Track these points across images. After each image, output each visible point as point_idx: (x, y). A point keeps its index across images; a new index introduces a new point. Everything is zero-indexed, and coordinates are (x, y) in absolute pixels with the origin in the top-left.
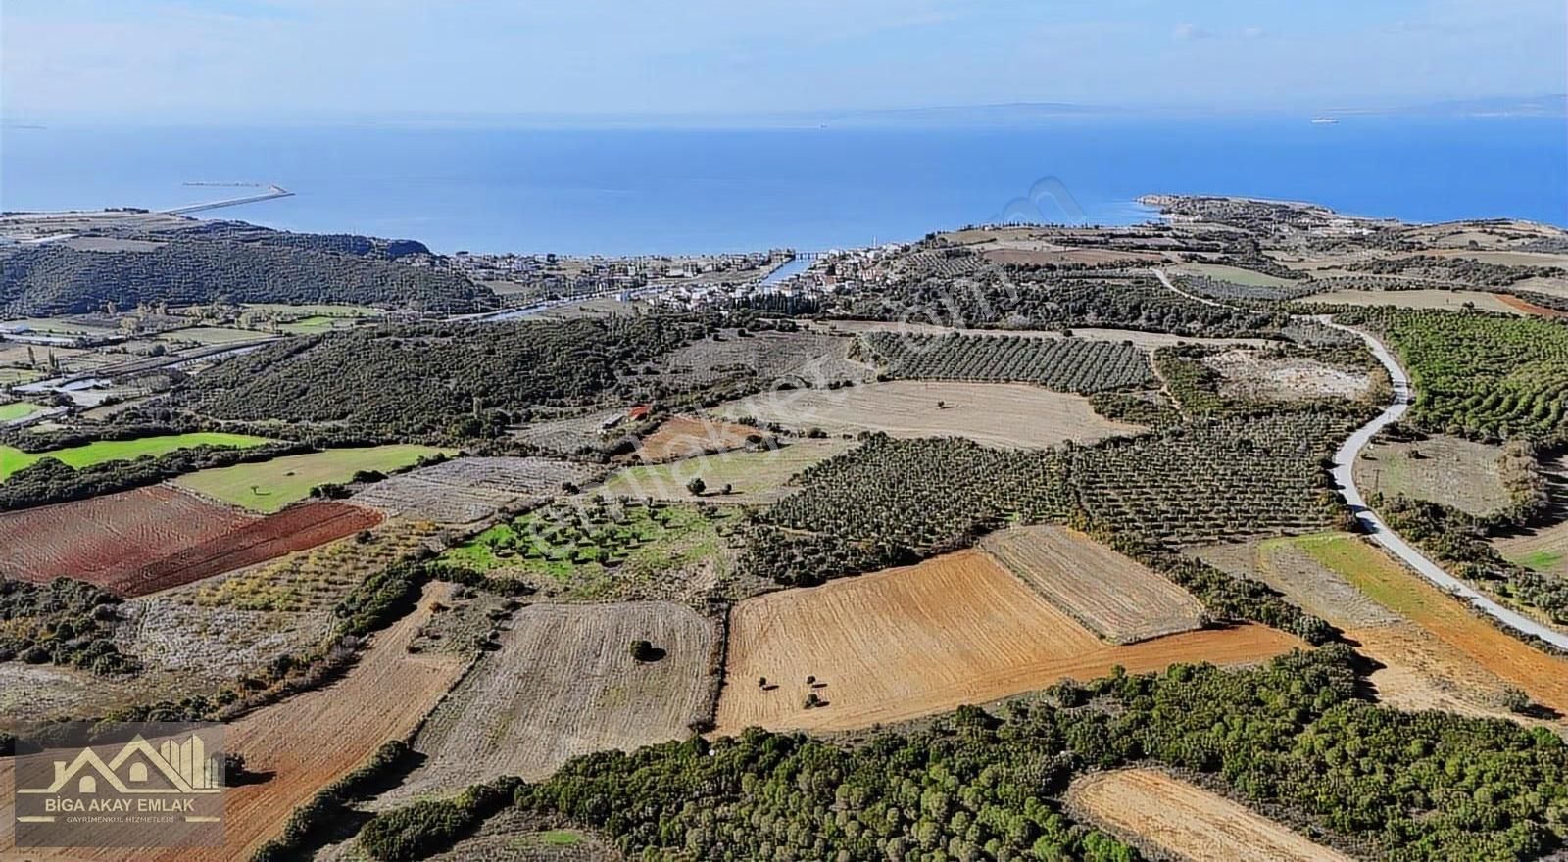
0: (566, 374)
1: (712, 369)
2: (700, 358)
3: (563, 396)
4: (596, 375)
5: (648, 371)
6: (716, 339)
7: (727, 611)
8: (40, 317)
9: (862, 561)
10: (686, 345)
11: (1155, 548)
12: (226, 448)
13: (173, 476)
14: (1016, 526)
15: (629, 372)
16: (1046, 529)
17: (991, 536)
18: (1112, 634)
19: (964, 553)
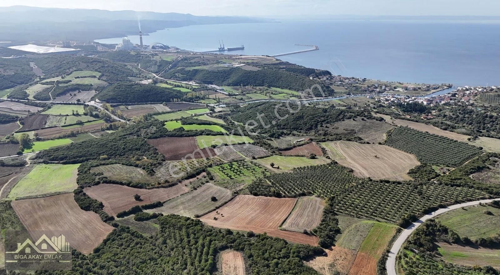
1: (344, 129)
3: (302, 130)
4: (312, 126)
5: (327, 127)
6: (354, 120)
7: (236, 196)
8: (228, 86)
9: (270, 193)
10: (343, 120)
11: (331, 212)
12: (211, 131)
13: (198, 135)
14: (313, 196)
15: (322, 126)
16: (319, 199)
17: (304, 197)
18: (284, 227)
19: (292, 199)
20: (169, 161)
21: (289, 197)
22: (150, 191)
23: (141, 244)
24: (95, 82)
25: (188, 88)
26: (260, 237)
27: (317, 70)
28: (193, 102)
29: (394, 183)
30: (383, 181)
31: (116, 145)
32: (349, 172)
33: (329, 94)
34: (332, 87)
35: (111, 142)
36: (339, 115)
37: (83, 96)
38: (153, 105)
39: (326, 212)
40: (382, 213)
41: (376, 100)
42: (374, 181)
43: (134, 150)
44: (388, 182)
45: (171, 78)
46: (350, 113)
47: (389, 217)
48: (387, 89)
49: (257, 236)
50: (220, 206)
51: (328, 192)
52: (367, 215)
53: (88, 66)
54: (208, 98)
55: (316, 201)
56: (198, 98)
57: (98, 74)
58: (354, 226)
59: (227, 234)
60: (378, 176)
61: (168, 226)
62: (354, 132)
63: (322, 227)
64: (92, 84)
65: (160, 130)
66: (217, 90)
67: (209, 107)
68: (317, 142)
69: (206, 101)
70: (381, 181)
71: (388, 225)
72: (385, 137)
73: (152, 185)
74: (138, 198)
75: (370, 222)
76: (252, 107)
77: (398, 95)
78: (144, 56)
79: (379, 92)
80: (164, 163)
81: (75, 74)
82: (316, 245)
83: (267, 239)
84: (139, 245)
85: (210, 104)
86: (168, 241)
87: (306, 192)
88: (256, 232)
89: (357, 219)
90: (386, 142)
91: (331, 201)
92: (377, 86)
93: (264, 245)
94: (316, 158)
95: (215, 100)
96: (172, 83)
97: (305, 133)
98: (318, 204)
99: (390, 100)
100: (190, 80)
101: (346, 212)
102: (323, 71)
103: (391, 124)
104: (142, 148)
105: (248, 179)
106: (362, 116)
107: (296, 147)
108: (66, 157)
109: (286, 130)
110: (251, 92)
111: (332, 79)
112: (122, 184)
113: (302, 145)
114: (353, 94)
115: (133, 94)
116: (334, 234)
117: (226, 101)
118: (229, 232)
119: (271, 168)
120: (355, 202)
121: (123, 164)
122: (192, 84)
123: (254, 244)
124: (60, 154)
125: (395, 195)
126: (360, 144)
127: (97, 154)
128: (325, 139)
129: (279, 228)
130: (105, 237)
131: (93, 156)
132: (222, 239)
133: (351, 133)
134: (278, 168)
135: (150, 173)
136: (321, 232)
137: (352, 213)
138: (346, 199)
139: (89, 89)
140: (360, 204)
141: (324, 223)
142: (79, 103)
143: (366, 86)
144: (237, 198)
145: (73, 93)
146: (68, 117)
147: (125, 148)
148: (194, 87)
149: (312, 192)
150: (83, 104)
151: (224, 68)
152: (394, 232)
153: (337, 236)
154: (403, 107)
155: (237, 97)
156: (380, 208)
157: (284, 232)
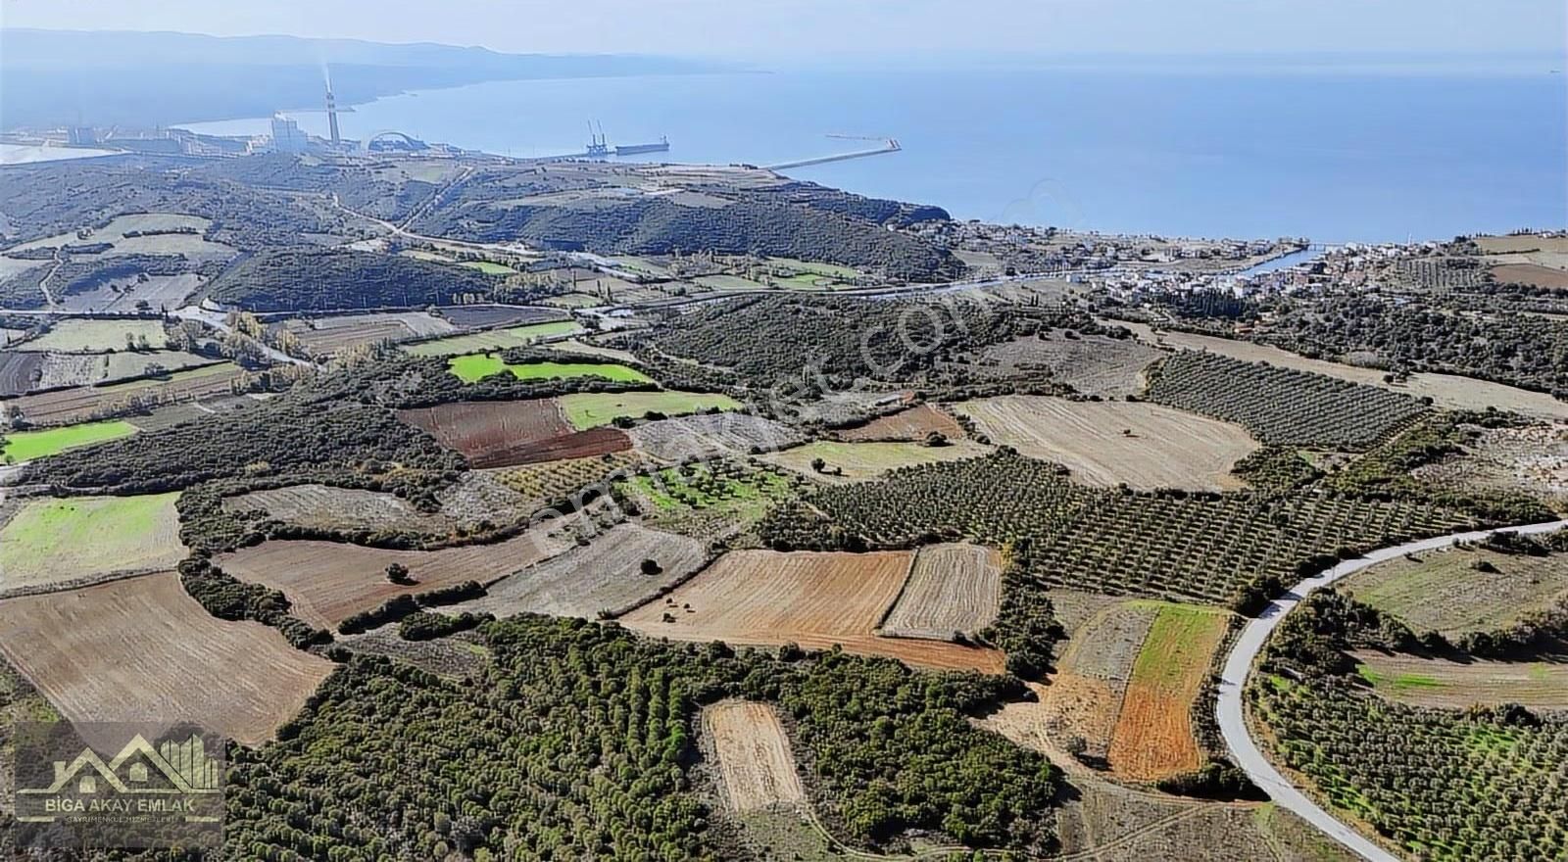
0: (895, 354)
1: (1015, 366)
2: (1009, 355)
4: (917, 358)
5: (961, 360)
6: (1042, 337)
7: (720, 555)
8: (632, 255)
9: (828, 542)
10: (1011, 340)
11: (1026, 581)
12: (604, 379)
13: (562, 394)
14: (964, 543)
15: (946, 359)
16: (982, 550)
17: (936, 545)
18: (888, 628)
19: (900, 552)
20: (480, 472)
21: (889, 548)
22: (435, 554)
23: (436, 704)
24: (194, 247)
25: (506, 264)
26: (821, 659)
27: (905, 204)
28: (526, 303)
29: (1199, 496)
30: (1167, 492)
31: (295, 429)
32: (1059, 473)
33: (950, 272)
34: (958, 254)
35: (276, 421)
36: (996, 325)
37: (158, 292)
38: (395, 317)
39: (1012, 582)
40: (1178, 579)
41: (1094, 286)
42: (1140, 494)
43: (359, 444)
44: (1179, 494)
45: (446, 234)
46: (1028, 317)
47: (1201, 589)
48: (1122, 256)
49: (812, 656)
50: (676, 586)
51: (1007, 528)
52: (1136, 586)
53: (165, 199)
54: (574, 292)
55: (975, 556)
56: (540, 291)
57: (202, 225)
58: (1101, 615)
59: (715, 657)
60: (1144, 482)
61: (518, 646)
62: (1046, 372)
63: (1007, 622)
64: (186, 255)
65: (437, 381)
66: (600, 268)
67: (579, 318)
68: (941, 400)
69: (570, 301)
70: (1161, 494)
71: (1204, 609)
72: (1141, 382)
73: (438, 539)
74: (398, 576)
75: (1149, 604)
76: (721, 313)
77: (1156, 272)
78: (347, 169)
79: (1100, 266)
80: (465, 476)
81: (123, 225)
82: (1000, 671)
83: (846, 661)
84: (430, 708)
85: (582, 307)
86: (526, 689)
87: (939, 531)
88: (807, 647)
89: (1107, 597)
90: (1147, 392)
91: (1022, 551)
92: (1090, 248)
93: (841, 678)
94: (948, 444)
95: (596, 296)
96: (449, 248)
97: (898, 381)
98: (980, 562)
99: (1136, 285)
100: (510, 238)
101: (1072, 581)
102: (922, 208)
103: (1154, 347)
104: (385, 438)
105: (750, 508)
106: (1065, 326)
107: (878, 417)
108: (129, 473)
109: (836, 376)
110: (708, 272)
111: (954, 230)
112: (336, 537)
113: (896, 412)
114: (1023, 272)
115: (329, 281)
116: (1046, 639)
117: (633, 298)
118: (722, 650)
119: (814, 474)
120: (1092, 554)
121: (329, 484)
122: (518, 251)
123: (807, 677)
124: (106, 464)
125: (1209, 528)
126: (1072, 403)
127: (233, 460)
128: (962, 391)
129: (874, 632)
130: (312, 693)
131: (219, 467)
132: (704, 672)
133: (1038, 375)
134: (838, 473)
135: (425, 504)
136: (1008, 636)
137: (1088, 583)
138: (1064, 546)
139: (176, 270)
140: (1110, 558)
141: (1011, 611)
142: (144, 314)
143: (1058, 249)
144: (725, 562)
145: (121, 284)
146: (111, 356)
147: (327, 440)
148: (523, 260)
149: (959, 532)
150: (159, 317)
151: (616, 202)
152: (1224, 630)
153: (1057, 646)
154: (1178, 304)
155: (667, 286)
156: (1170, 566)
157: (892, 641)
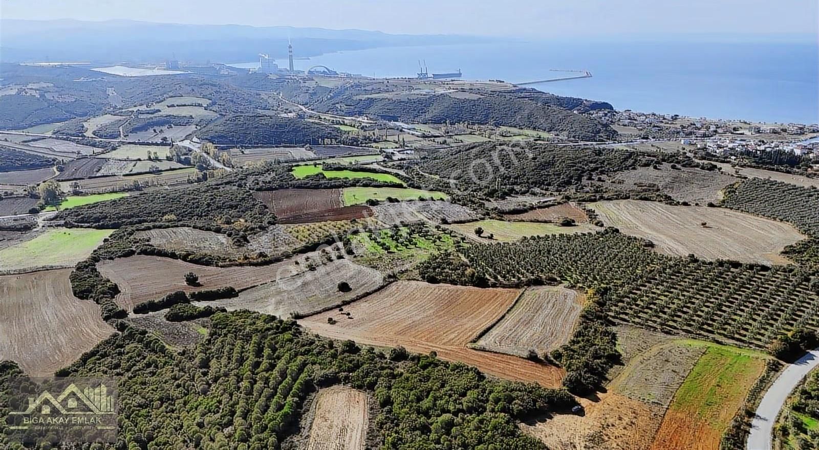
1: (635, 184)
2: (630, 178)
4: (571, 178)
5: (600, 180)
6: (655, 168)
7: (391, 282)
8: (424, 124)
9: (463, 279)
10: (634, 169)
11: (599, 317)
12: (374, 180)
13: (347, 187)
14: (561, 287)
15: (590, 179)
16: (572, 292)
17: (539, 287)
18: (482, 343)
19: (512, 290)
20: (281, 225)
21: (504, 286)
22: (223, 270)
23: (156, 367)
24: (198, 113)
25: (354, 127)
26: (419, 361)
27: (586, 100)
28: (357, 145)
29: (751, 267)
30: (725, 262)
31: (197, 198)
32: (646, 246)
33: (607, 136)
34: (614, 127)
35: (189, 194)
36: (626, 159)
37: (171, 134)
38: (287, 149)
39: (587, 317)
40: (726, 326)
41: (699, 146)
42: (704, 263)
43: (227, 208)
44: (736, 265)
45: (328, 111)
46: (648, 156)
47: (745, 336)
48: (720, 131)
49: (413, 359)
50: (353, 301)
51: (595, 279)
52: (689, 329)
53: (193, 90)
54: (385, 141)
55: (566, 296)
56: (368, 139)
57: (205, 102)
58: (655, 350)
59: (344, 352)
60: (708, 254)
61: (225, 331)
62: (655, 188)
63: (576, 347)
64: (193, 116)
65: (281, 177)
66: (403, 130)
67: (384, 154)
68: (579, 201)
69: (380, 145)
70: (721, 264)
71: (745, 352)
72: (721, 195)
73: (230, 261)
74: (192, 280)
75: (698, 344)
76: (460, 151)
77: (741, 140)
78: (290, 81)
79: (704, 136)
80: (271, 227)
81: (170, 101)
82: (556, 387)
83: (436, 365)
84: (151, 369)
85: (387, 148)
86: (213, 363)
87: (544, 277)
88: (412, 350)
89: (663, 335)
90: (724, 201)
91: (602, 295)
92: (699, 126)
93: (428, 378)
94: (575, 225)
95: (397, 143)
96: (327, 118)
97: (557, 191)
98: (569, 302)
99: (727, 146)
100: (360, 114)
101: (637, 320)
102: (596, 103)
103: (732, 176)
104: (237, 207)
105: (423, 252)
106: (671, 162)
107: (535, 209)
108: (106, 217)
109: (519, 187)
110: (463, 133)
111: (614, 115)
112: (173, 256)
113: (548, 206)
114: (654, 138)
115: (257, 129)
116: (604, 363)
117: (417, 145)
118: (351, 348)
119: (475, 237)
120: (657, 301)
121: (195, 227)
122: (363, 121)
123: (402, 374)
124: (97, 212)
125: (758, 290)
126: (669, 206)
127: (159, 213)
128: (594, 196)
129: (469, 345)
131: (151, 217)
132: (331, 362)
133: (650, 190)
134: (491, 237)
135: (238, 241)
136: (572, 358)
137: (650, 323)
138: (635, 294)
139: (187, 123)
140: (671, 305)
141: (580, 339)
142: (164, 143)
143: (678, 126)
144: (393, 287)
145: (158, 129)
146: (138, 162)
147: (211, 205)
148: (363, 124)
149: (559, 279)
150: (169, 145)
151: (419, 96)
152: (762, 371)
153: (611, 371)
154: (754, 157)
155: (437, 140)
156: (720, 316)
157: (480, 353)
